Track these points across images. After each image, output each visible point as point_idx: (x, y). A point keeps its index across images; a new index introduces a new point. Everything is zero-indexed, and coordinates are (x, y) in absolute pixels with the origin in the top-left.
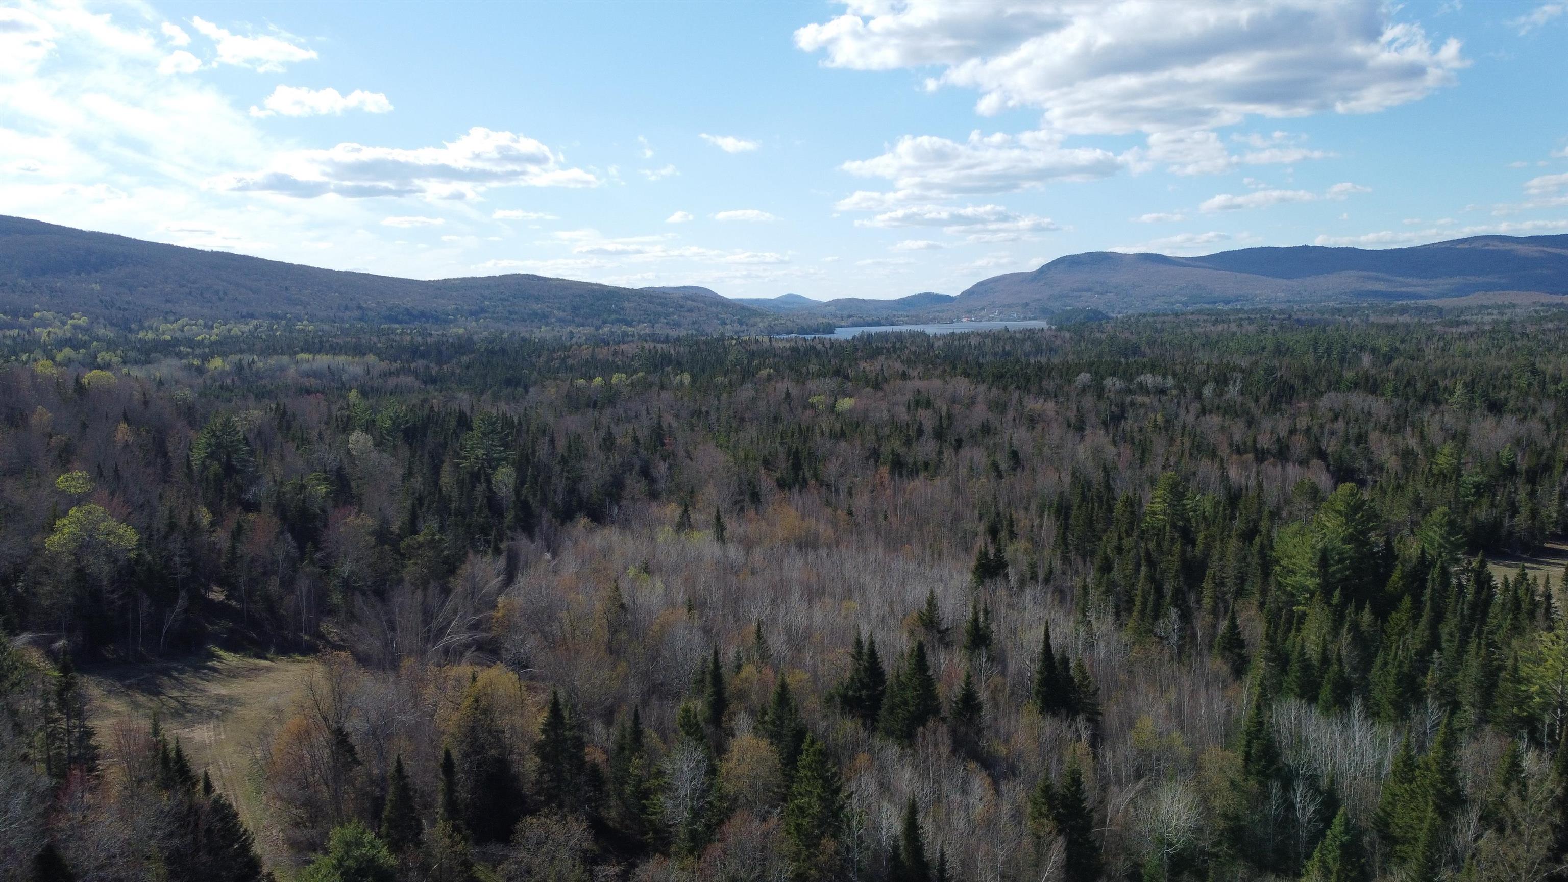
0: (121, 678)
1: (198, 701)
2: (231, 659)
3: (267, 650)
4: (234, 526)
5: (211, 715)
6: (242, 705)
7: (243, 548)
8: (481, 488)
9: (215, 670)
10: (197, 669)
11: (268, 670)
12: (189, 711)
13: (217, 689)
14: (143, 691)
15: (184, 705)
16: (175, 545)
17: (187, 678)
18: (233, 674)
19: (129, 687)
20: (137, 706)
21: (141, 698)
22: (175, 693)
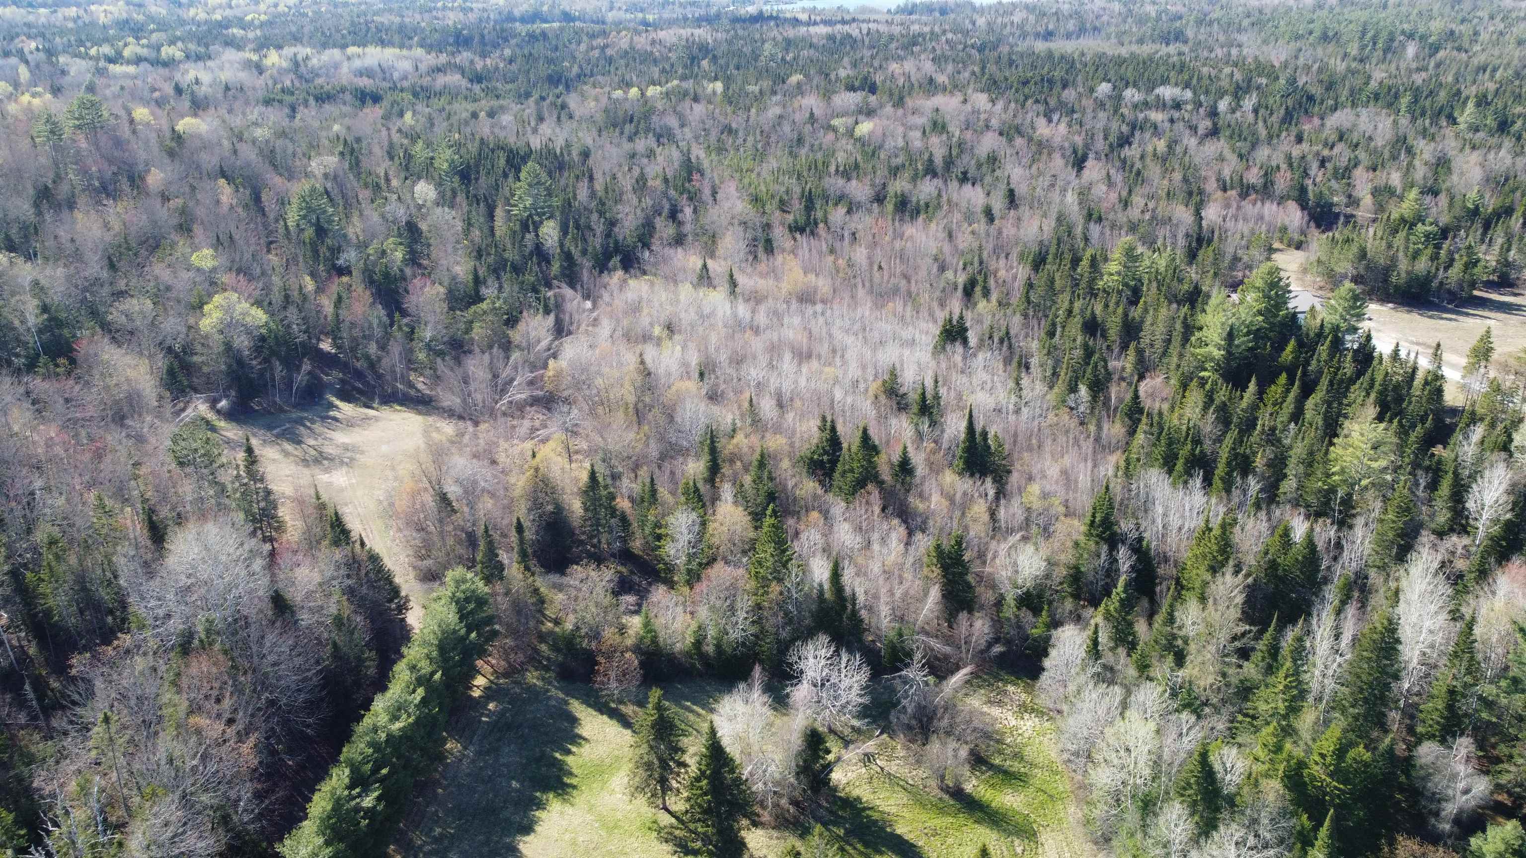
0: (269, 428)
1: (329, 450)
2: (346, 409)
3: (373, 400)
4: (335, 296)
5: (342, 463)
6: (362, 452)
7: (343, 313)
8: (529, 237)
9: (336, 419)
10: (324, 418)
11: (377, 419)
12: (326, 459)
13: (341, 437)
14: (288, 440)
15: (321, 453)
16: (292, 314)
17: (317, 427)
18: (350, 424)
19: (277, 436)
20: (287, 454)
21: (288, 447)
22: (312, 442)
